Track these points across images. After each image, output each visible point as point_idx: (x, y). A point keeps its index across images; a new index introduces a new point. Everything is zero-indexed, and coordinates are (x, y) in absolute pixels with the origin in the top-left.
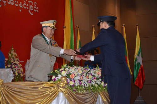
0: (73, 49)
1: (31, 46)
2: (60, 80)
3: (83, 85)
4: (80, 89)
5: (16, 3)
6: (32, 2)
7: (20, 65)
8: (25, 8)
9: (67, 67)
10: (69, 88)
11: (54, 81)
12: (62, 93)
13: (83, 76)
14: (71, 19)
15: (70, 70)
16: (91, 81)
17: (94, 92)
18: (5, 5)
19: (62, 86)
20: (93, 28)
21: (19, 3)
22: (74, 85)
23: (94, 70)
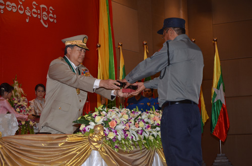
0: (113, 79)
1: (48, 76)
2: (93, 131)
3: (130, 137)
4: (126, 144)
5: (21, 9)
6: (45, 7)
7: (28, 107)
8: (35, 16)
9: (104, 110)
10: (107, 143)
11: (83, 132)
12: (96, 151)
13: (130, 124)
14: (109, 33)
15: (109, 115)
16: (143, 130)
17: (149, 148)
18: (2, 12)
19: (96, 140)
20: (145, 46)
21: (25, 9)
22: (115, 139)
23: (148, 113)
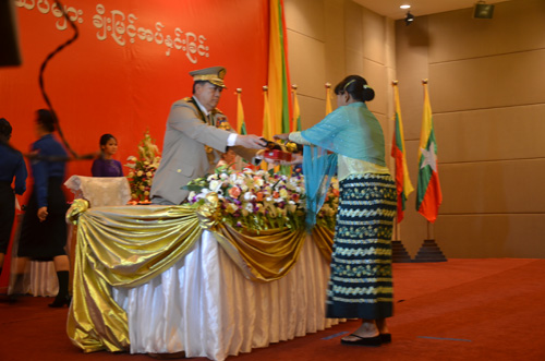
2: (203, 202)
3: (263, 211)
5: (159, 38)
6: (193, 35)
8: (179, 47)
11: (191, 203)
12: (208, 232)
13: (266, 193)
14: (283, 72)
15: (231, 179)
18: (132, 41)
19: (205, 215)
21: (165, 38)
22: (238, 214)
23: (299, 178)
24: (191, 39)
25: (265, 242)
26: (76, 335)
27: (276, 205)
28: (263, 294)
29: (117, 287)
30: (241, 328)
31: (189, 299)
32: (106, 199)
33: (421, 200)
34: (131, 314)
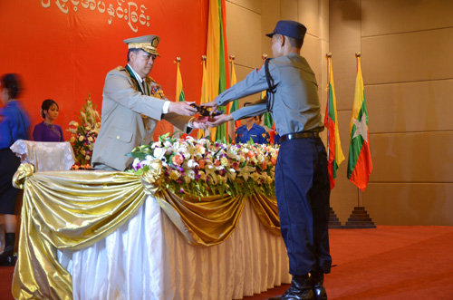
3: (205, 179)
5: (101, 6)
6: (135, 5)
8: (120, 16)
9: (169, 140)
11: (135, 169)
13: (207, 160)
14: (221, 42)
15: (174, 147)
16: (224, 172)
18: (76, 9)
19: (149, 181)
21: (107, 7)
22: (181, 180)
23: (239, 147)
24: (133, 8)
25: (206, 208)
26: (21, 295)
27: (217, 172)
28: (203, 259)
29: (61, 250)
30: (182, 292)
31: (132, 262)
32: (51, 163)
33: (352, 169)
34: (75, 276)
